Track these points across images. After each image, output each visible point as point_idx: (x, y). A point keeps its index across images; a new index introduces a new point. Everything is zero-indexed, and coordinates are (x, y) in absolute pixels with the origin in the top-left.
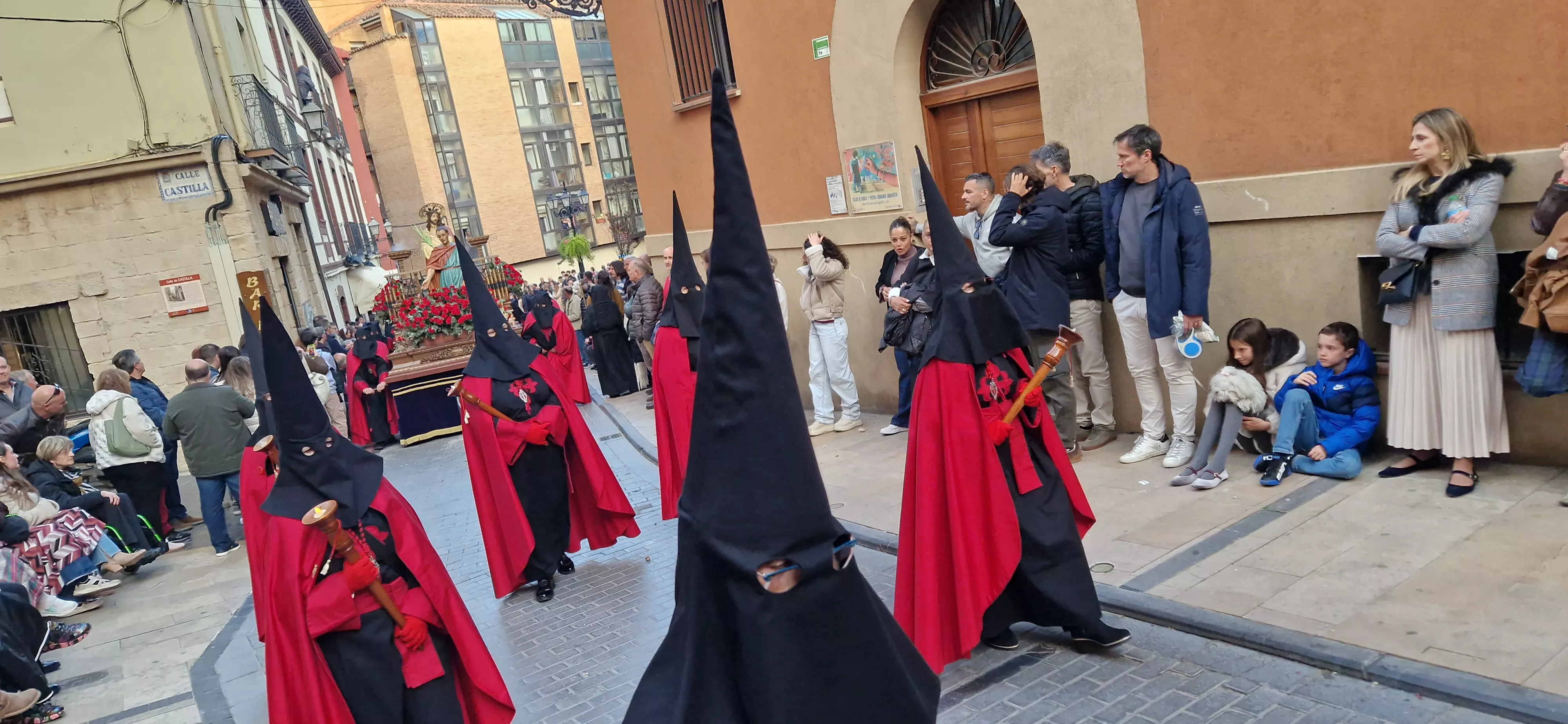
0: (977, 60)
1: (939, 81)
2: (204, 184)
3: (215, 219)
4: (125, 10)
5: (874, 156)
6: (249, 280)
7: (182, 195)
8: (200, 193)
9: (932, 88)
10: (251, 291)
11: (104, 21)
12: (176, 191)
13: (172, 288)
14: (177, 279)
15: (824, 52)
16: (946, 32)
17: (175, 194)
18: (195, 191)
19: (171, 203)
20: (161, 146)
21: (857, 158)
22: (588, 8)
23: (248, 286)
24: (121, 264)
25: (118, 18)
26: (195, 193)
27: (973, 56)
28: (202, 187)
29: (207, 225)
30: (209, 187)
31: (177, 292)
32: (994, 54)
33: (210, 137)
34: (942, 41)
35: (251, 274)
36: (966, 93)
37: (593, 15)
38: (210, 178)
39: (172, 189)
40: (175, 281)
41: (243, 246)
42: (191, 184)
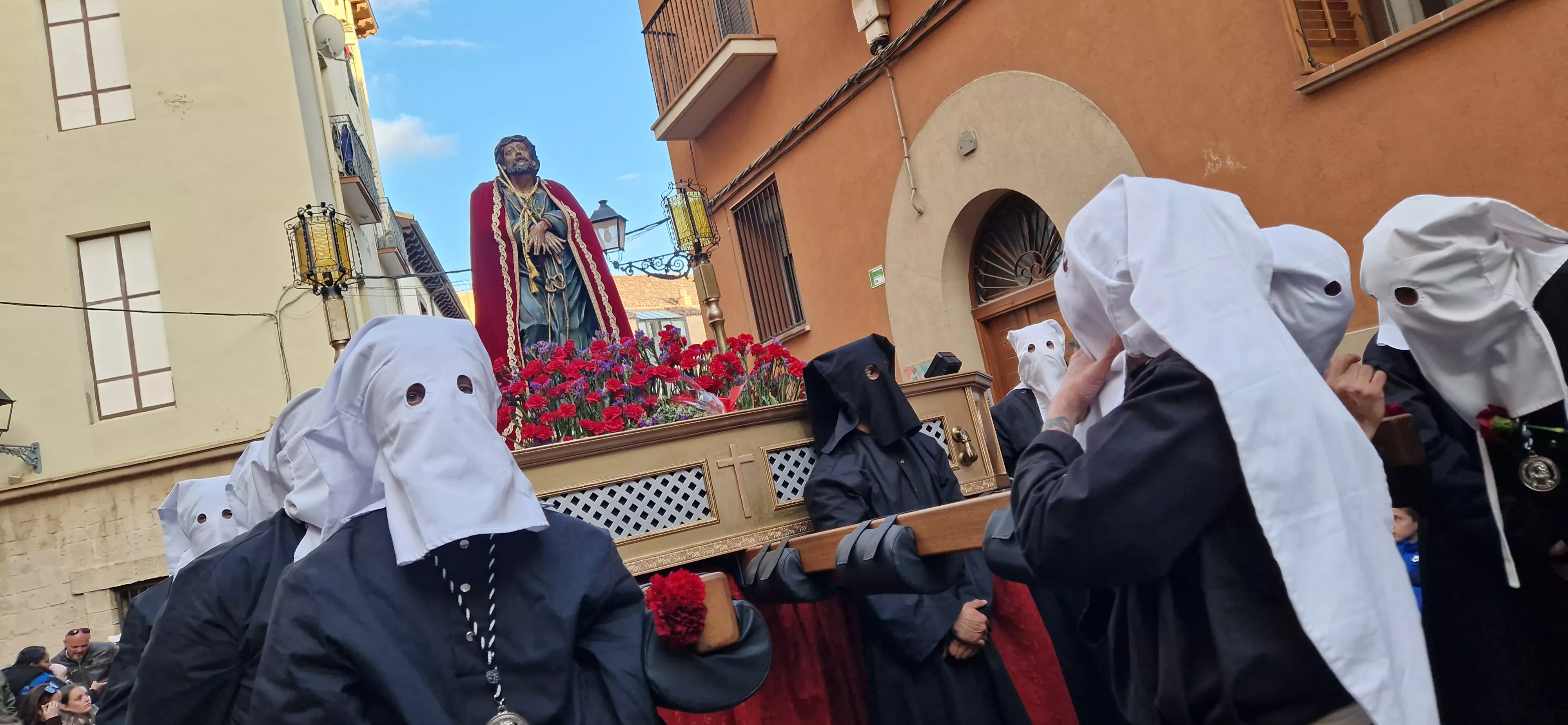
0: (1019, 270)
1: (987, 295)
4: (283, 304)
9: (983, 303)
11: (264, 315)
15: (880, 280)
16: (989, 250)
21: (916, 374)
22: (679, 271)
25: (277, 311)
27: (1016, 268)
32: (1035, 263)
34: (987, 259)
36: (1013, 303)
37: (684, 278)
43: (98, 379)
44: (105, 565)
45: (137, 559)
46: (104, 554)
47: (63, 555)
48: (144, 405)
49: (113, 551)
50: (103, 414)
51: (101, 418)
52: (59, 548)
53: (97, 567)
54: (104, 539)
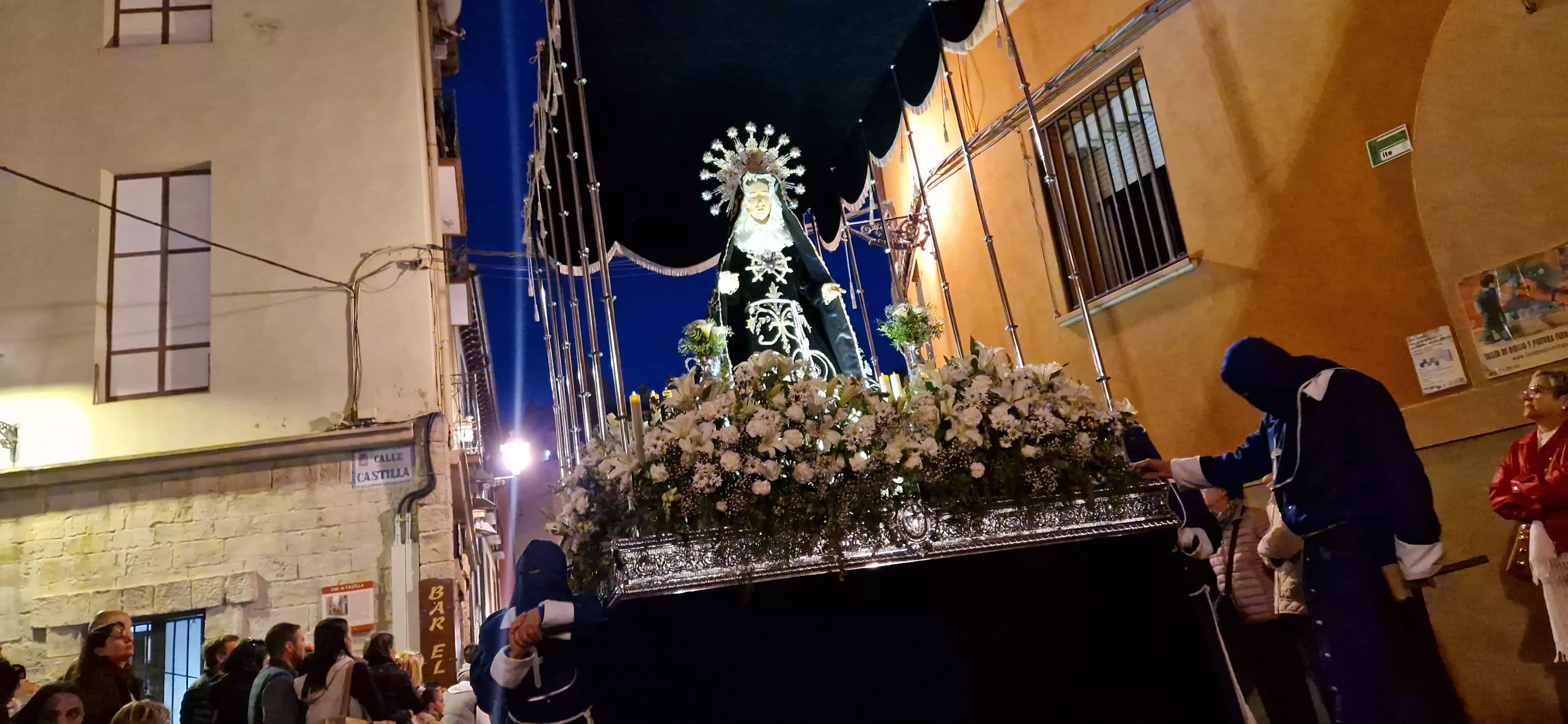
2: (406, 469)
3: (409, 510)
5: (1541, 271)
6: (434, 589)
7: (376, 482)
8: (397, 479)
10: (432, 605)
11: (335, 283)
12: (371, 476)
13: (336, 597)
14: (344, 586)
17: (368, 479)
18: (393, 477)
19: (361, 492)
20: (367, 422)
21: (1491, 285)
23: (431, 597)
24: (282, 564)
25: (356, 282)
26: (392, 480)
28: (402, 472)
29: (398, 518)
30: (410, 472)
31: (340, 603)
33: (425, 414)
35: (435, 582)
38: (413, 463)
39: (367, 474)
40: (342, 588)
41: (434, 546)
42: (390, 469)
43: (114, 348)
44: (81, 592)
45: (128, 587)
46: (83, 578)
47: (27, 574)
48: (168, 387)
49: (95, 573)
50: (112, 394)
51: (110, 399)
52: (23, 564)
53: (70, 594)
54: (87, 558)
